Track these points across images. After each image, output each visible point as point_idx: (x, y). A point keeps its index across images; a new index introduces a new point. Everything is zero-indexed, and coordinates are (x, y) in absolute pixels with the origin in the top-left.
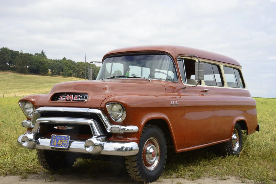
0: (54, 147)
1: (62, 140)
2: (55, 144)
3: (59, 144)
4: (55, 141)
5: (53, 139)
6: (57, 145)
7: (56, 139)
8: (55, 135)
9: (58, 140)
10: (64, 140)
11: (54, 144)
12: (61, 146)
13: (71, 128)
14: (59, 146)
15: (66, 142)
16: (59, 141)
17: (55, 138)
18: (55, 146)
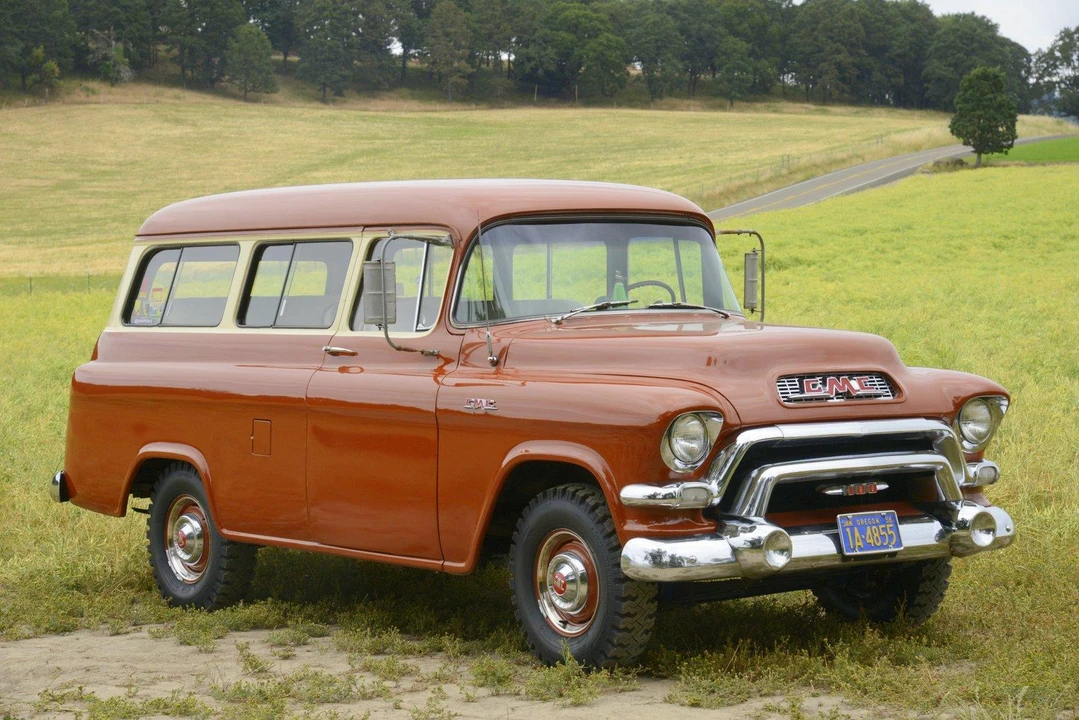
0: (859, 553)
1: (874, 527)
2: (861, 544)
3: (871, 541)
4: (857, 534)
5: (848, 530)
6: (868, 546)
7: (856, 529)
8: (850, 515)
9: (863, 531)
10: (881, 527)
11: (857, 544)
12: (882, 547)
13: (886, 486)
14: (877, 547)
15: (890, 532)
16: (869, 532)
17: (851, 523)
18: (860, 549)
